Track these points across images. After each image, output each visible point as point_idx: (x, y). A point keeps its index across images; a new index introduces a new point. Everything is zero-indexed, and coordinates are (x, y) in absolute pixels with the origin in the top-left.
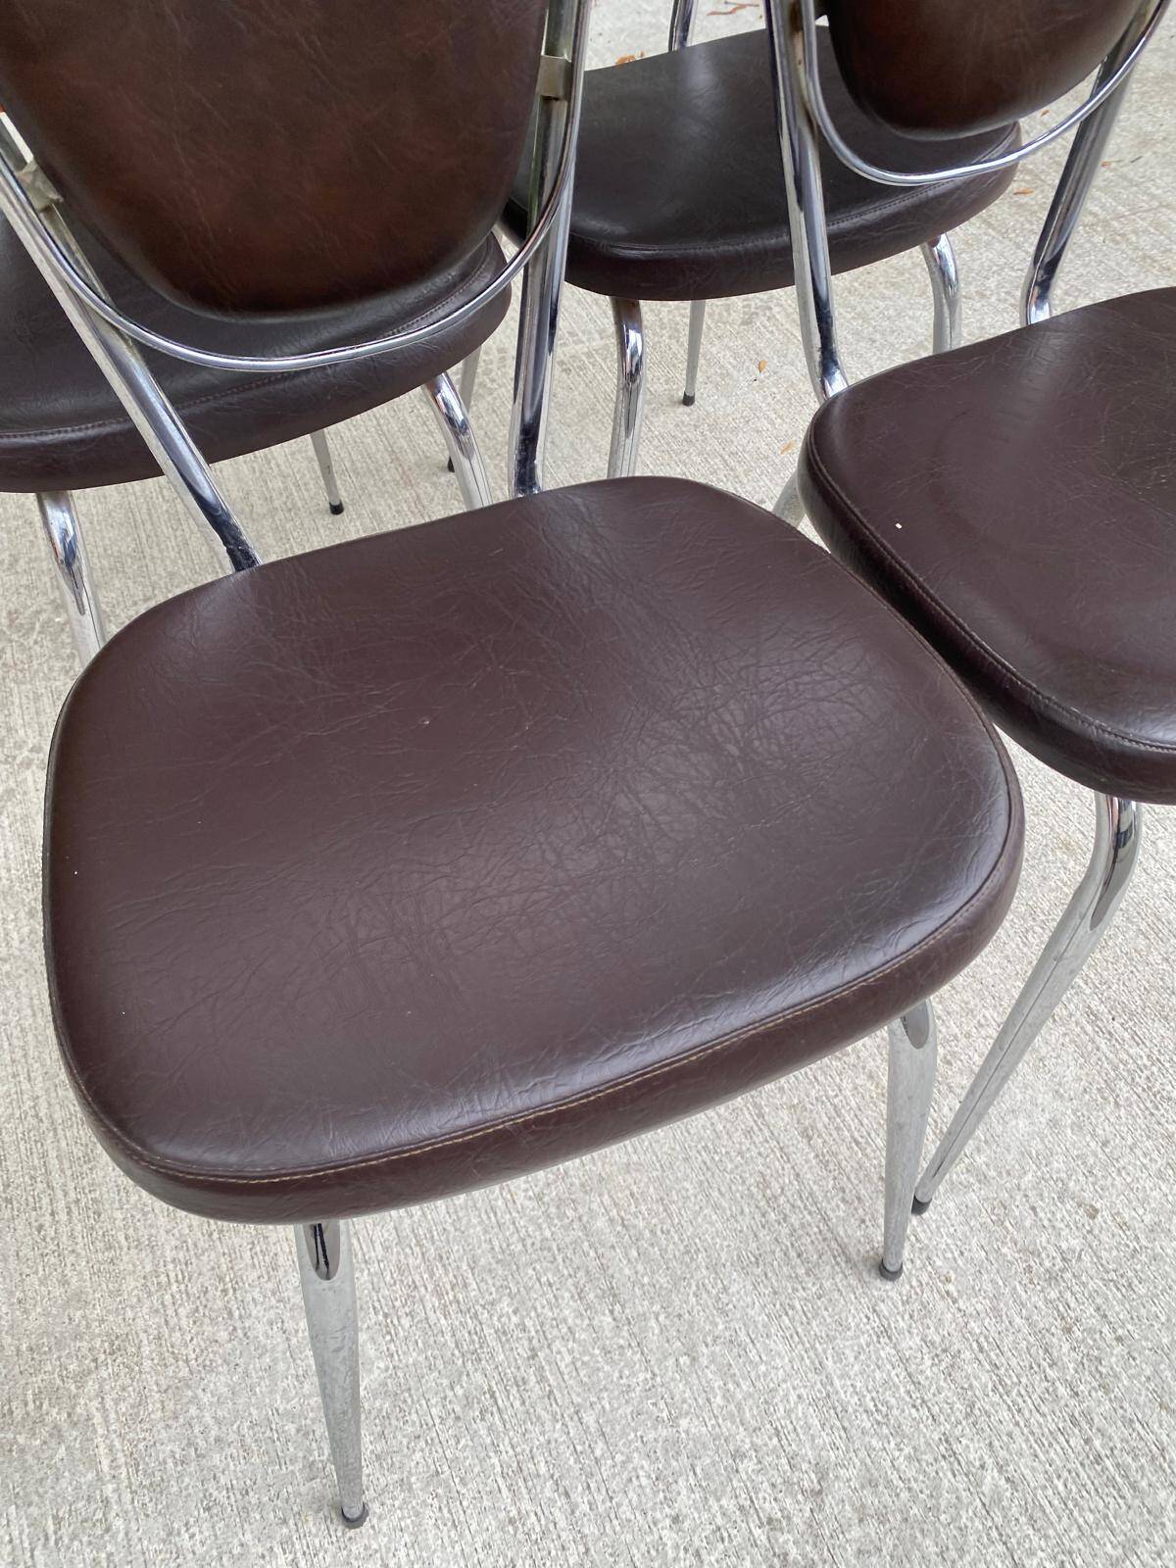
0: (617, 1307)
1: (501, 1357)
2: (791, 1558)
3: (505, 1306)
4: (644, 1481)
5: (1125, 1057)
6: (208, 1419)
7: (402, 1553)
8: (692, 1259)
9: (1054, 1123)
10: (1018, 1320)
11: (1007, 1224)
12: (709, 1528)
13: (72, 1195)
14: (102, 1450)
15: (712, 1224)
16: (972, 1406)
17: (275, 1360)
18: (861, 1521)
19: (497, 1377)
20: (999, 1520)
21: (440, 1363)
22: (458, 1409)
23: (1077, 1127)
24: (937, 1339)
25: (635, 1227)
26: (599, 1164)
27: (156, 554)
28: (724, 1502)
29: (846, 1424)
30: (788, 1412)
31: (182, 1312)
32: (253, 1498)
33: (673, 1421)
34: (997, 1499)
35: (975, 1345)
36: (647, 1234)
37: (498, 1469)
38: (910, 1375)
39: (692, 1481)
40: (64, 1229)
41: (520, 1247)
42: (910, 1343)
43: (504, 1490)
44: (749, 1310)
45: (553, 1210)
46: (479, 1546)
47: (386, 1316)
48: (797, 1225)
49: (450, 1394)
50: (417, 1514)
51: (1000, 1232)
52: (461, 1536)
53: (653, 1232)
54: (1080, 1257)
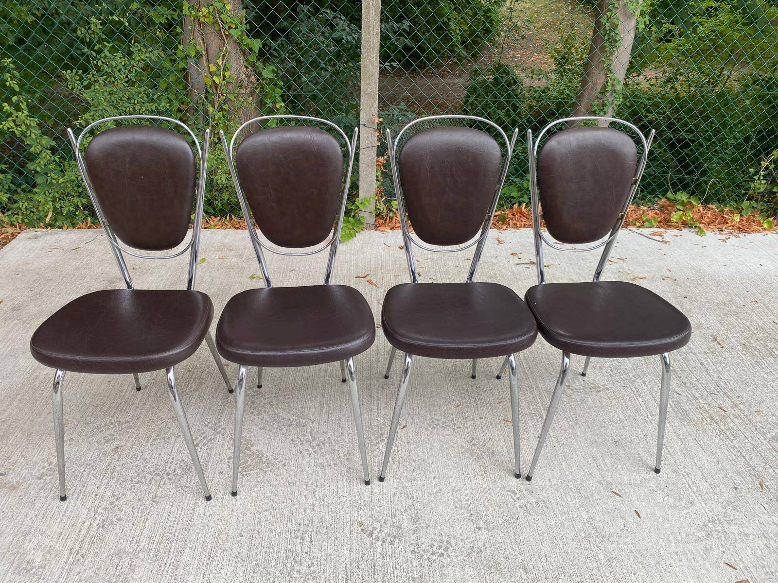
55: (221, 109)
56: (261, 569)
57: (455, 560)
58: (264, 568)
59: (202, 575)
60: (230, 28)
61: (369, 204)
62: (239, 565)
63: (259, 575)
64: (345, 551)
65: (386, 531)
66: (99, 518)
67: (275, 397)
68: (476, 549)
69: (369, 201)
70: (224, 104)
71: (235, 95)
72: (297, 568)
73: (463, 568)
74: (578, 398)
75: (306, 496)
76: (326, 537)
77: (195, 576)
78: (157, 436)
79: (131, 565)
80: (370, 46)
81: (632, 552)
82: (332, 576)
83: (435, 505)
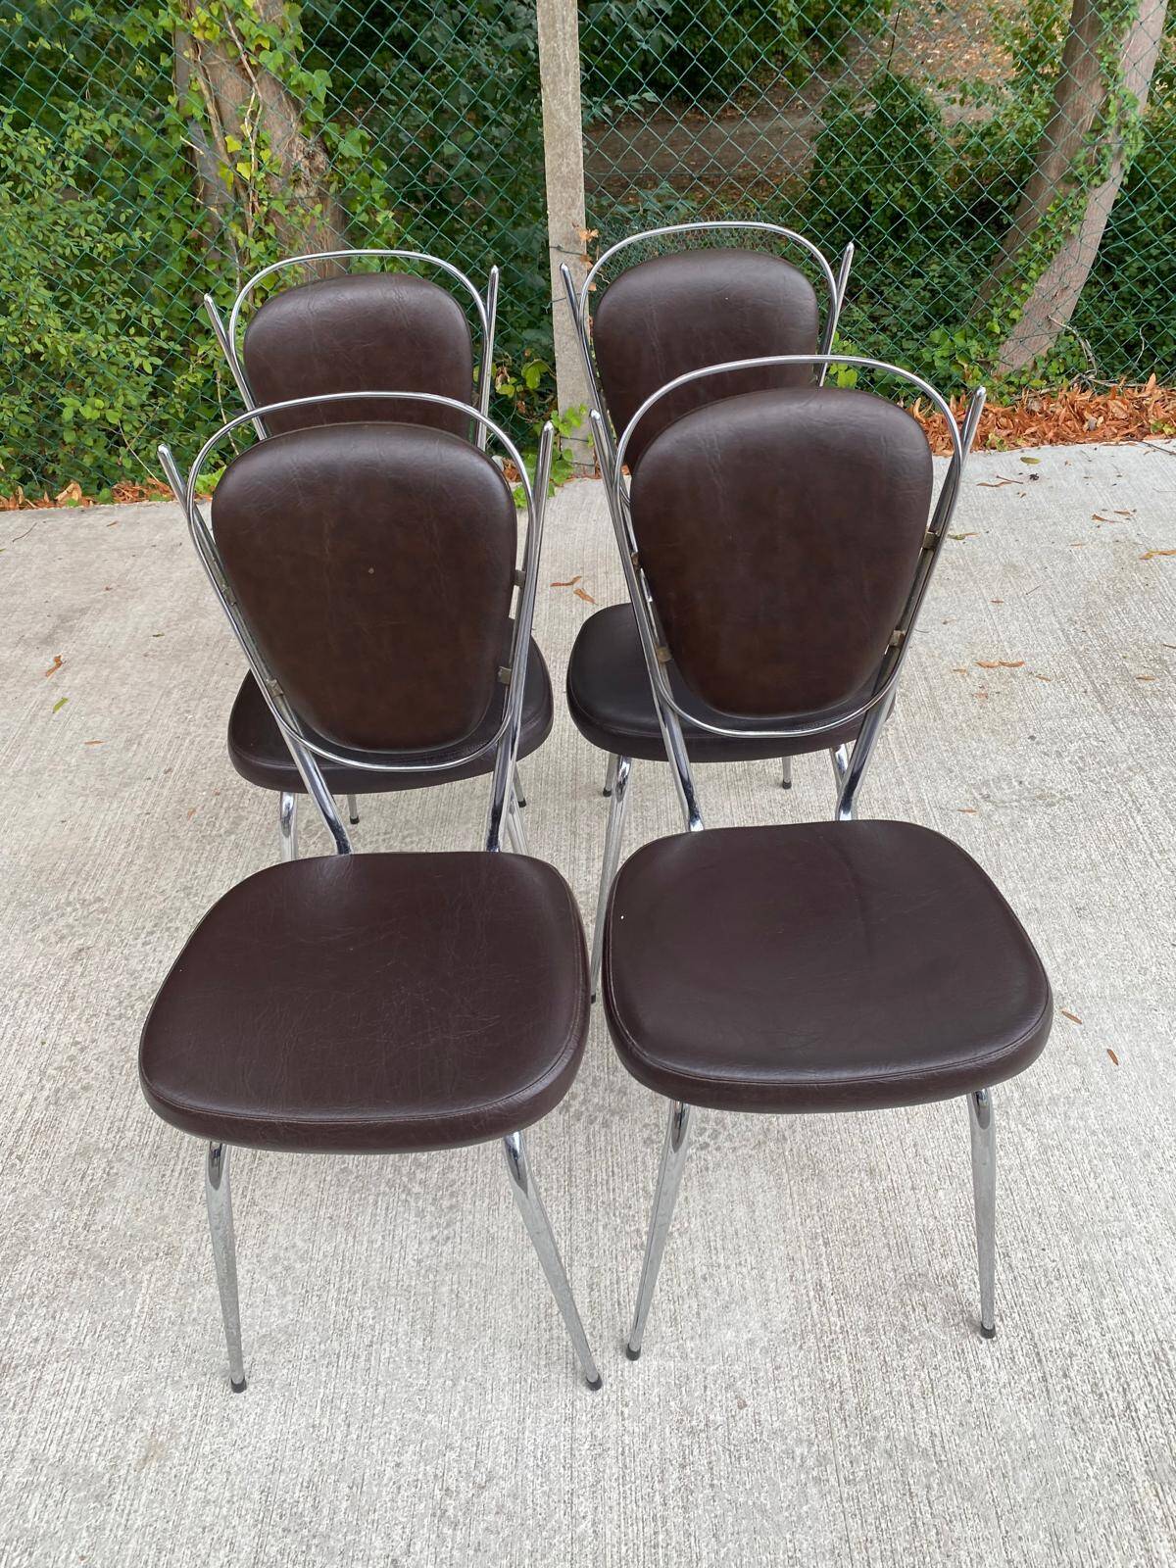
0: (429, 1339)
1: (354, 1339)
2: (447, 1514)
3: (370, 1312)
4: (392, 1437)
5: (825, 1320)
6: (195, 1307)
7: (252, 1416)
8: (484, 1330)
9: (751, 1342)
10: (655, 1447)
11: (683, 1389)
12: (413, 1478)
14: (140, 1301)
15: (507, 1315)
16: (598, 1482)
18: (497, 1513)
19: (346, 1349)
20: (576, 1551)
21: (321, 1328)
22: (317, 1356)
23: (765, 1351)
24: (600, 1436)
25: (462, 1299)
26: (462, 1256)
27: (405, 806)
28: (428, 1468)
29: (519, 1458)
30: (490, 1437)
32: (196, 1356)
33: (426, 1412)
34: (581, 1539)
35: (620, 1449)
36: (467, 1306)
37: (321, 1396)
38: (572, 1449)
39: (418, 1449)
40: (174, 1181)
41: (395, 1284)
42: (582, 1431)
43: (318, 1408)
44: (500, 1372)
45: (423, 1271)
46: (291, 1431)
47: (307, 1292)
49: (317, 1347)
50: (270, 1401)
51: (676, 1392)
52: (285, 1422)
53: (471, 1306)
54: (717, 1429)
55: (261, 235)
56: (352, 1178)
57: (731, 1156)
58: (357, 1177)
59: (240, 1192)
60: (260, 48)
61: (580, 421)
62: (311, 1171)
65: (596, 1100)
66: (48, 1086)
67: (384, 840)
69: (577, 415)
70: (266, 223)
71: (286, 202)
72: (420, 1176)
73: (746, 1172)
74: (1006, 820)
78: (155, 926)
79: (108, 1174)
80: (559, 67)
81: (1094, 1133)
82: (487, 1190)
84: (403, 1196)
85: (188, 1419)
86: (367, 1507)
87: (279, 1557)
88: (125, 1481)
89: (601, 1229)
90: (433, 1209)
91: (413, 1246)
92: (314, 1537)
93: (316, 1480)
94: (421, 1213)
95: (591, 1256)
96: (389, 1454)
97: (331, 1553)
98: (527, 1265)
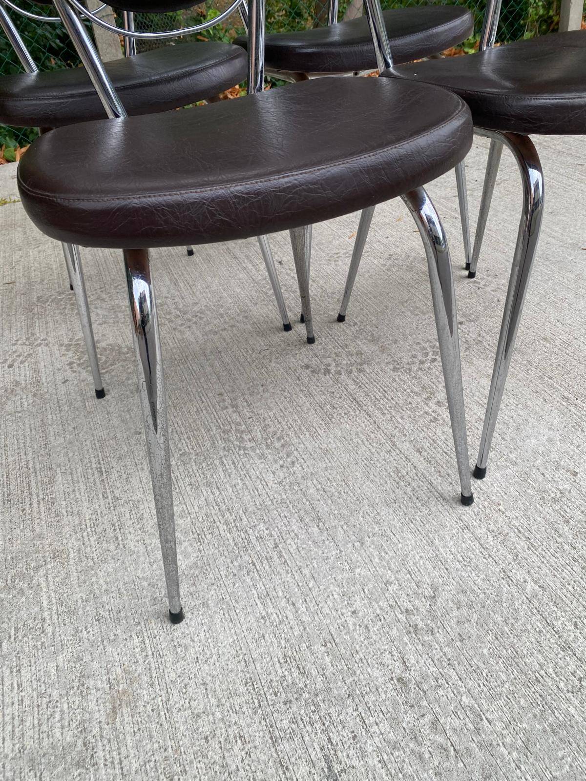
1: (259, 548)
2: (419, 627)
4: (336, 596)
6: (102, 582)
7: (202, 634)
8: (360, 503)
9: (550, 440)
11: (529, 481)
12: (373, 615)
13: (41, 497)
14: (45, 597)
15: (370, 488)
16: (517, 556)
17: (139, 557)
18: (458, 608)
19: (256, 556)
20: (536, 605)
21: (226, 553)
22: (235, 572)
23: (563, 441)
24: (496, 529)
25: (330, 491)
26: (312, 468)
28: (381, 603)
29: (447, 567)
30: (415, 564)
31: (92, 539)
32: (123, 614)
33: (352, 570)
34: (535, 595)
35: (516, 530)
36: (336, 494)
37: (256, 595)
38: (481, 545)
39: (363, 595)
40: (35, 510)
41: (270, 503)
43: (259, 605)
44: (392, 522)
45: (287, 487)
46: (244, 629)
47: (198, 535)
48: (415, 486)
49: (231, 565)
50: (211, 617)
51: (525, 484)
52: (235, 625)
53: (339, 493)
54: (570, 492)
58: (197, 454)
59: (101, 496)
63: (193, 464)
64: (304, 398)
65: (345, 362)
68: (472, 342)
72: (246, 437)
75: (212, 366)
76: (267, 395)
77: (91, 501)
82: (303, 428)
83: (389, 321)
84: (242, 452)
85: (141, 661)
86: (348, 653)
87: (294, 726)
88: (102, 736)
89: (400, 420)
90: (269, 451)
91: (270, 477)
92: (317, 695)
93: (290, 653)
94: (262, 456)
95: (405, 435)
96: (342, 608)
97: (340, 700)
98: (363, 456)
